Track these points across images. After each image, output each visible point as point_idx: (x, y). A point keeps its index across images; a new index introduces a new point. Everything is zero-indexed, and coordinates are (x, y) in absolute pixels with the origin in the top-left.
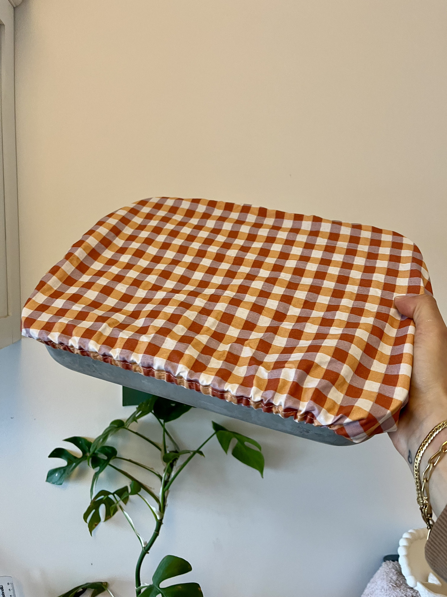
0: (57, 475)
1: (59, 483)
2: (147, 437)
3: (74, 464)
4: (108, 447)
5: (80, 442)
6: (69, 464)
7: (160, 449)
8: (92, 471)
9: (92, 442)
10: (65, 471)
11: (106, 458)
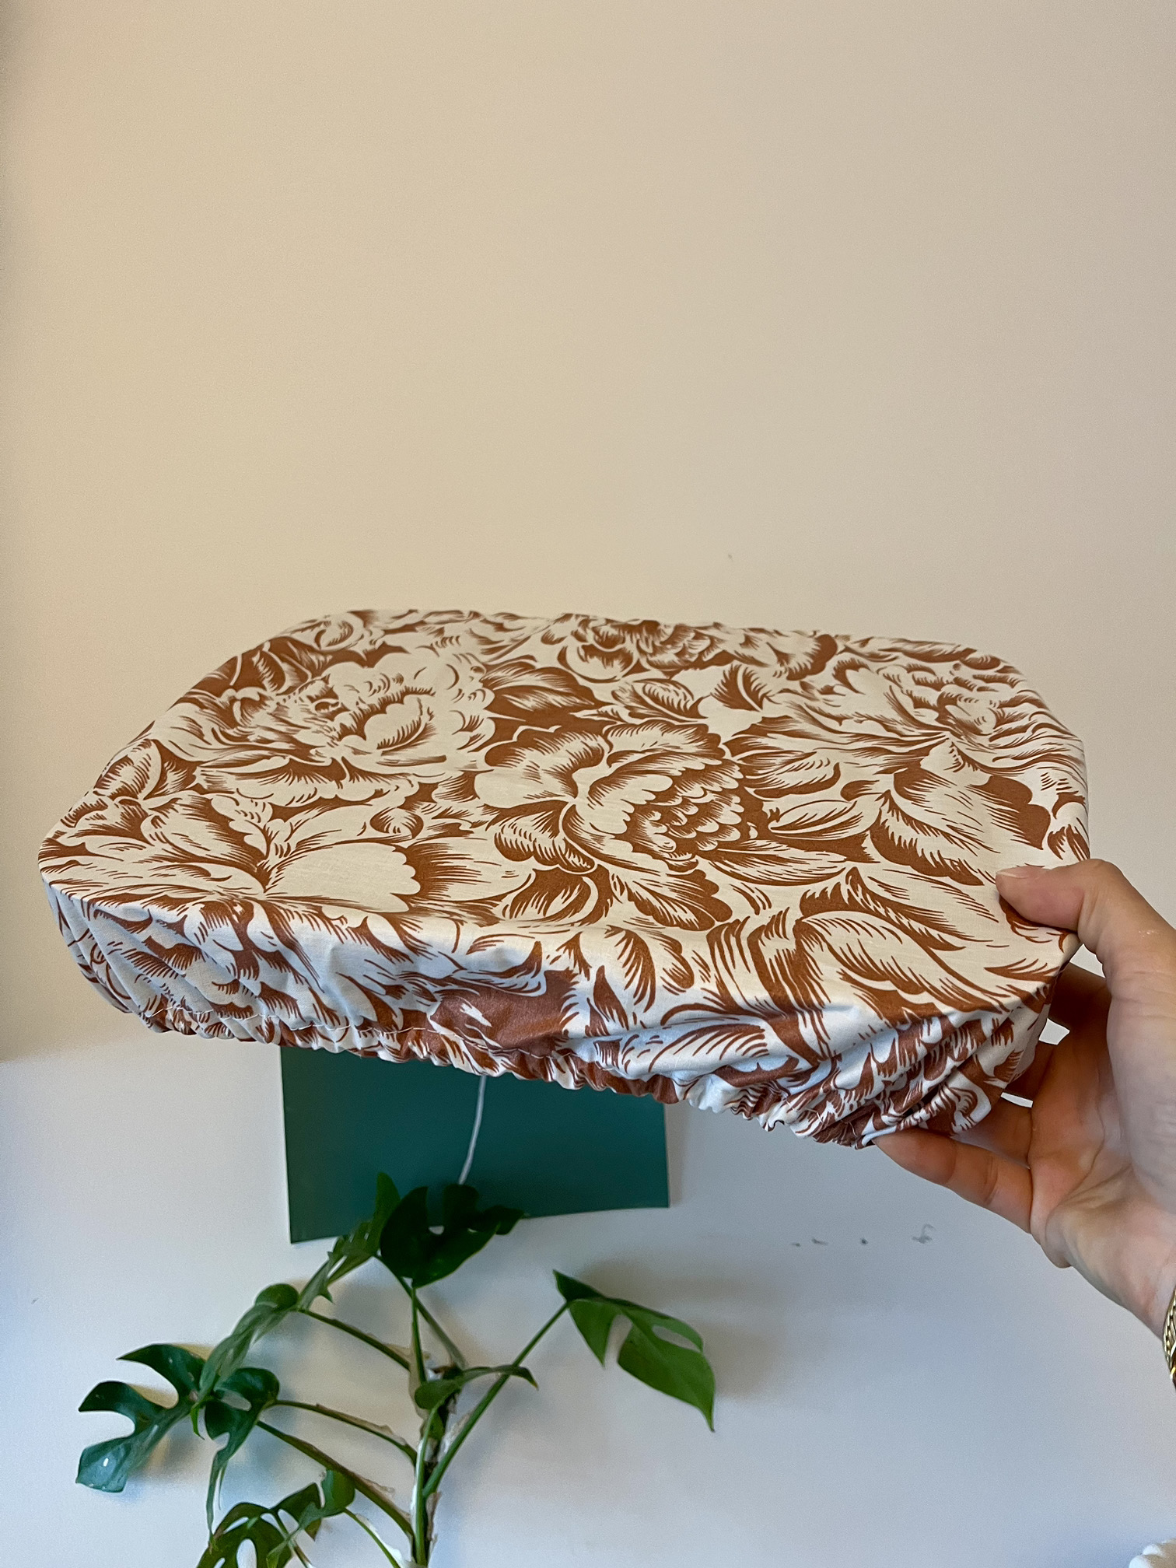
0: (107, 1460)
1: (113, 1485)
2: (365, 1331)
3: (156, 1427)
4: (252, 1371)
5: (171, 1361)
6: (141, 1428)
7: (406, 1365)
8: (210, 1446)
9: (206, 1358)
10: (128, 1449)
11: (246, 1406)
